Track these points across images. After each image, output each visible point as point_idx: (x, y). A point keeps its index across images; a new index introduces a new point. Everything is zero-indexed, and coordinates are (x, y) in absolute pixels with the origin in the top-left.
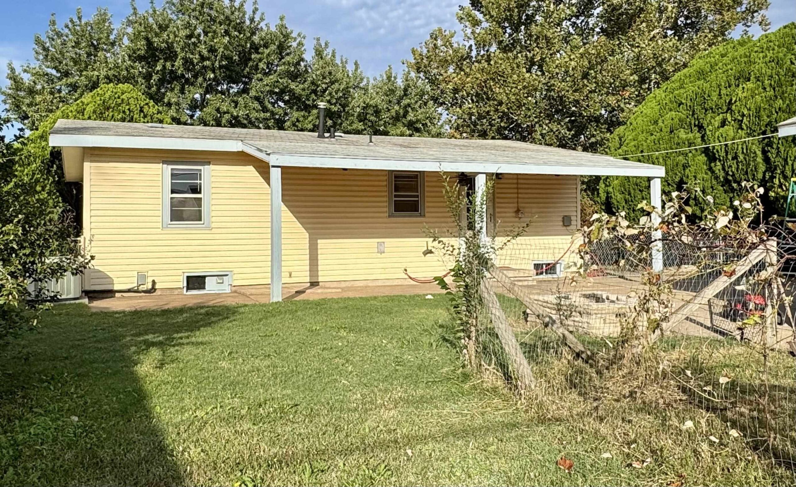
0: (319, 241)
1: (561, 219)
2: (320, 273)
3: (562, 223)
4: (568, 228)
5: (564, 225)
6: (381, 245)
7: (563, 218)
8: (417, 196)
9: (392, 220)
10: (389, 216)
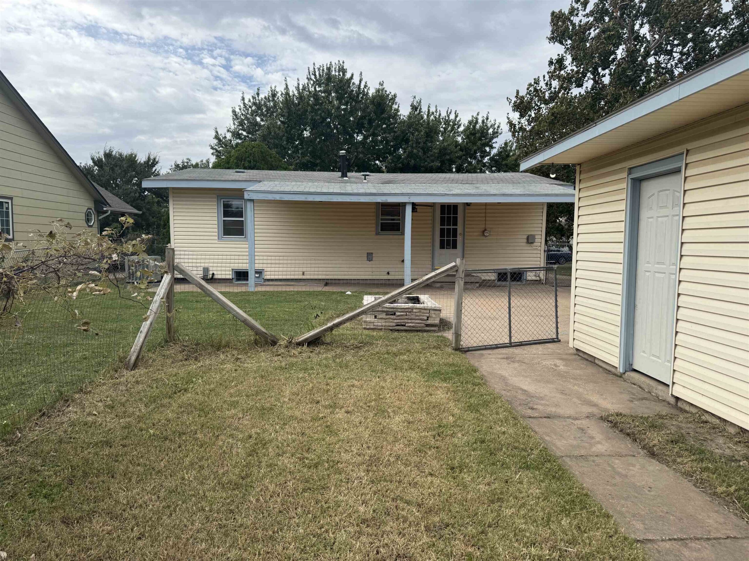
1: (526, 237)
4: (532, 245)
5: (528, 242)
6: (370, 255)
7: (528, 237)
8: (399, 220)
9: (379, 237)
10: (377, 234)
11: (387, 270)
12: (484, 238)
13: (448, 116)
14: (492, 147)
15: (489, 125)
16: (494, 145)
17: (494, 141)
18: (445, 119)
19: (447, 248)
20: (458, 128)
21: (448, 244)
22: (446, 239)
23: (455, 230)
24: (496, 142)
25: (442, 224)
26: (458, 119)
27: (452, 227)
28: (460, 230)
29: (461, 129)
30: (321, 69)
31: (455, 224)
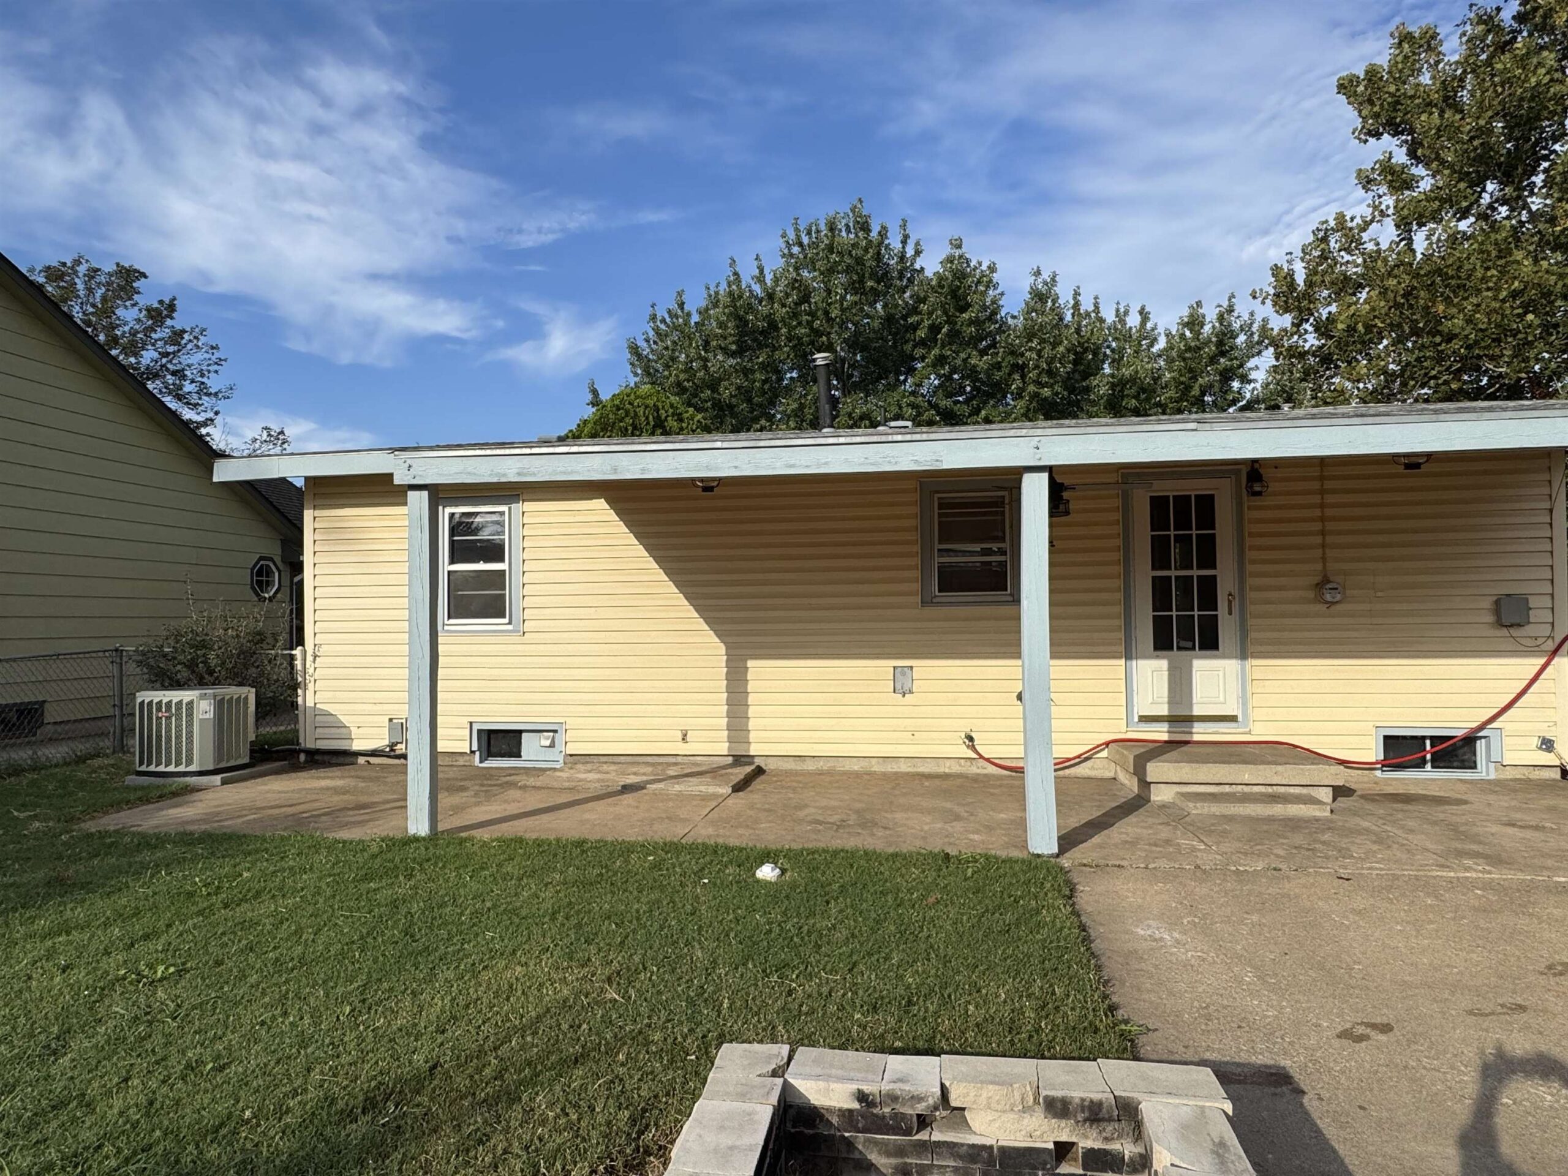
0: (750, 663)
1: (1487, 603)
2: (753, 736)
3: (1490, 618)
4: (1514, 632)
5: (1500, 624)
6: (904, 674)
7: (1497, 603)
8: (1003, 552)
9: (930, 611)
10: (924, 603)
11: (965, 726)
12: (1322, 608)
13: (1123, 322)
14: (1245, 379)
15: (1236, 325)
16: (1253, 375)
17: (1250, 364)
18: (1116, 329)
19: (1179, 648)
20: (1151, 345)
21: (1186, 635)
22: (1174, 613)
23: (1209, 587)
24: (1257, 368)
25: (1160, 559)
26: (1149, 326)
27: (1195, 573)
28: (1225, 586)
29: (1161, 344)
30: (814, 228)
31: (1208, 559)
